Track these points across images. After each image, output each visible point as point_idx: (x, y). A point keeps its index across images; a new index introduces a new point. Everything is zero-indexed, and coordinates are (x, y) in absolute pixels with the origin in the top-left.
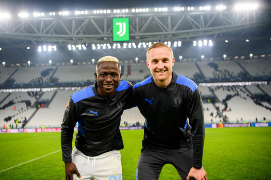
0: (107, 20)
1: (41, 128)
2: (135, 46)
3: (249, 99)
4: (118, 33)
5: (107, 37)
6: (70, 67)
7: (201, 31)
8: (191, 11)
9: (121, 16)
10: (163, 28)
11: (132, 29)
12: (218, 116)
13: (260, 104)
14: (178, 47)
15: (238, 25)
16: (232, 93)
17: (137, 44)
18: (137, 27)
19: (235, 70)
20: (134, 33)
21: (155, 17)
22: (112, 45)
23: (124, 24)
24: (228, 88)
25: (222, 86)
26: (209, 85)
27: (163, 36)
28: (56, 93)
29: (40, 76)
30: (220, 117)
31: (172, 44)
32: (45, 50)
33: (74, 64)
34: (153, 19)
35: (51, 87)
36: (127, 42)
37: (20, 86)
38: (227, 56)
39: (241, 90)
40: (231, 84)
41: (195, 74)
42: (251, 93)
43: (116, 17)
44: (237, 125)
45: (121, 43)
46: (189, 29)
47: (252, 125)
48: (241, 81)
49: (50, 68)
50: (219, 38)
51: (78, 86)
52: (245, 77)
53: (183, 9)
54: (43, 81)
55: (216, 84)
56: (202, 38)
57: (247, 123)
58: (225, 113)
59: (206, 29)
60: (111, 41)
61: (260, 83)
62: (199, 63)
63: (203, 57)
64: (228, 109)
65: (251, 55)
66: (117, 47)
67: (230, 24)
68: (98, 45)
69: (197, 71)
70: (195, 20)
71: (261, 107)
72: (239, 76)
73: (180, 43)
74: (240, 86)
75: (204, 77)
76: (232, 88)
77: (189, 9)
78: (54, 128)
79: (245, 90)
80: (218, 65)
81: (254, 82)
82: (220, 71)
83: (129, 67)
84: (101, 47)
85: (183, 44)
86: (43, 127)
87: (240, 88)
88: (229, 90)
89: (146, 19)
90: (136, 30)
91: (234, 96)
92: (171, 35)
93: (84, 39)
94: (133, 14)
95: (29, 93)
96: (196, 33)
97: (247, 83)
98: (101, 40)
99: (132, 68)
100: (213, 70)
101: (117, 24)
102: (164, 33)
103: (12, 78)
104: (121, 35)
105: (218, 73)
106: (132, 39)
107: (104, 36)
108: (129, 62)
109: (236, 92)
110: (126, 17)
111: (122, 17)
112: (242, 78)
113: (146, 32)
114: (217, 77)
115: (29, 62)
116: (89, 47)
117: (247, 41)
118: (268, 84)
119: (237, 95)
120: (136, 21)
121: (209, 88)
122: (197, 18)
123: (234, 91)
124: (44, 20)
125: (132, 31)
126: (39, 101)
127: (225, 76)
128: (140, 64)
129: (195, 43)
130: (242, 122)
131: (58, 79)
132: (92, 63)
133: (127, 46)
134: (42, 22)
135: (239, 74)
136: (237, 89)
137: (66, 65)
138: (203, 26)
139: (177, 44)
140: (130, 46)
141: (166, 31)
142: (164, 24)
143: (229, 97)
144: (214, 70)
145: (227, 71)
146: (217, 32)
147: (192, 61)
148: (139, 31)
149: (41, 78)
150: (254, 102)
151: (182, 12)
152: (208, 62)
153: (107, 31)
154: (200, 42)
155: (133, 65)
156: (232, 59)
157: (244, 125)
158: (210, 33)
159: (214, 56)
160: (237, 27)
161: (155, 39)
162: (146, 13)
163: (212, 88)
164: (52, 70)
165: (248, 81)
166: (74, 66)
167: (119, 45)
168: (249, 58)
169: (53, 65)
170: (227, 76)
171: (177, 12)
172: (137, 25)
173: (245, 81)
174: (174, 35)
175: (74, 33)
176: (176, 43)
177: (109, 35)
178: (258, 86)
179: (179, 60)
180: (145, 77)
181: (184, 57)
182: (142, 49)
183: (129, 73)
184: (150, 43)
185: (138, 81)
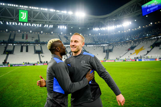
0: (16, 10)
2: (30, 25)
4: (22, 18)
5: (16, 19)
7: (62, 22)
8: (58, 12)
9: (24, 9)
10: (45, 18)
11: (29, 16)
14: (51, 28)
15: (77, 21)
17: (31, 24)
18: (32, 16)
20: (30, 18)
21: (41, 13)
22: (18, 23)
23: (25, 13)
27: (45, 22)
31: (49, 26)
34: (40, 13)
36: (26, 23)
38: (72, 34)
43: (21, 9)
45: (23, 23)
46: (57, 20)
50: (69, 26)
53: (54, 11)
56: (62, 25)
59: (64, 21)
60: (17, 21)
62: (60, 36)
63: (62, 33)
66: (20, 24)
67: (74, 21)
68: (10, 22)
70: (59, 16)
73: (52, 26)
77: (57, 11)
80: (68, 37)
84: (12, 24)
85: (54, 27)
89: (37, 12)
90: (31, 17)
92: (48, 22)
93: (2, 18)
94: (30, 9)
96: (60, 22)
98: (12, 20)
99: (28, 36)
100: (66, 39)
101: (21, 13)
102: (45, 20)
104: (23, 19)
105: (68, 41)
106: (29, 21)
107: (13, 18)
110: (26, 10)
111: (24, 10)
113: (36, 19)
116: (5, 23)
118: (86, 46)
120: (31, 13)
122: (60, 16)
125: (29, 17)
128: (32, 34)
129: (59, 27)
132: (6, 31)
133: (26, 25)
140: (28, 25)
141: (46, 20)
142: (45, 16)
146: (68, 23)
147: (57, 34)
148: (33, 18)
151: (54, 12)
152: (64, 36)
153: (16, 16)
154: (61, 26)
155: (29, 35)
158: (65, 23)
159: (67, 33)
160: (76, 22)
161: (41, 23)
162: (36, 10)
167: (22, 23)
171: (52, 12)
172: (32, 15)
174: (50, 22)
176: (50, 26)
177: (16, 18)
179: (51, 34)
180: (35, 40)
181: (53, 33)
182: (34, 27)
183: (27, 38)
184: (38, 25)
185: (31, 42)
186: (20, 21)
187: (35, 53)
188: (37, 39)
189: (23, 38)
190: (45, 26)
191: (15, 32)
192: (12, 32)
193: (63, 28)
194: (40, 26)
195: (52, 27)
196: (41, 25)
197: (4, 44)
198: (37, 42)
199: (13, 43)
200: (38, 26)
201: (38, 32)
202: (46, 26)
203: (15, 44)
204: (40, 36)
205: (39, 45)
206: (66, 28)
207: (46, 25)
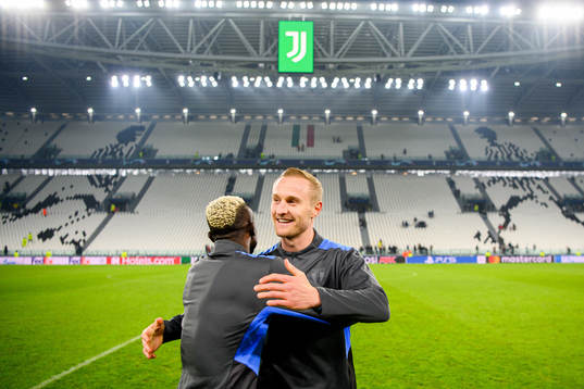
0: (266, 23)
1: (120, 256)
2: (324, 85)
3: (553, 206)
4: (289, 55)
5: (265, 63)
6: (181, 123)
7: (467, 60)
8: (447, 15)
9: (297, 15)
10: (387, 47)
11: (320, 47)
12: (490, 240)
13: (573, 218)
14: (415, 91)
15: (545, 50)
16: (520, 193)
17: (329, 81)
18: (332, 43)
19: (531, 146)
20: (324, 56)
21: (370, 23)
22: (274, 80)
23: (304, 35)
24: (514, 182)
25: (501, 178)
26: (476, 174)
27: (386, 66)
28: (151, 180)
29: (115, 142)
30: (494, 241)
31: (405, 83)
32: (126, 84)
33: (191, 118)
34: (366, 25)
35: (139, 166)
36: (309, 75)
37: (71, 162)
38: (516, 117)
39: (539, 187)
40: (519, 174)
41: (448, 149)
42: (557, 195)
43: (286, 19)
44: (526, 259)
45: (296, 76)
46: (441, 54)
47: (555, 258)
48: (540, 169)
49: (139, 124)
50: (501, 77)
51: (199, 168)
52: (548, 160)
53: (431, 8)
54: (121, 154)
55: (489, 174)
56: (467, 73)
57: (547, 256)
58: (503, 234)
59: (476, 56)
60: (272, 69)
61: (576, 174)
62: (458, 127)
63: (466, 114)
64: (510, 225)
65: (564, 115)
66: (285, 84)
67: (528, 48)
68: (245, 79)
69: (454, 144)
70: (454, 34)
71: (574, 222)
72: (537, 159)
73: (421, 82)
74: (537, 178)
75: (468, 158)
76: (521, 183)
77: (444, 9)
78: (148, 257)
79: (545, 188)
80: (496, 131)
81: (564, 172)
82: (499, 146)
83: (311, 129)
84: (252, 83)
85: (427, 85)
86: (124, 254)
87: (538, 182)
88: (515, 186)
89: (351, 25)
90: (328, 51)
91: (525, 198)
92: (402, 65)
93: (215, 65)
94: (322, 12)
95: (90, 178)
96: (456, 62)
97: (551, 174)
98: (252, 68)
99: (316, 133)
100: (485, 143)
101: (288, 34)
102: (389, 59)
103: (53, 143)
104: (296, 60)
105: (495, 149)
106: (320, 68)
107: (257, 59)
108: (310, 117)
109: (528, 191)
110: (307, 20)
111: (300, 19)
112: (543, 164)
113: (348, 55)
114: (493, 158)
115: (90, 111)
116: (225, 81)
117: (559, 85)
119: (531, 196)
120: (328, 30)
121: (476, 180)
122: (458, 30)
123: (525, 190)
124: (123, 17)
125: (320, 50)
126: (114, 197)
127: (509, 156)
128: (332, 124)
129: (452, 83)
130: (536, 252)
131: (156, 151)
132: (230, 117)
133: (308, 84)
134: (120, 21)
135: (538, 153)
136: (531, 185)
137: (173, 118)
138: (472, 48)
139: (416, 84)
140: (314, 84)
141: (393, 55)
142: (389, 38)
143: (514, 202)
144: (488, 144)
145: (513, 147)
146: (498, 64)
147: (444, 121)
148: (335, 52)
149: (116, 146)
150: (563, 212)
151: (428, 15)
152: (477, 126)
153: (266, 49)
154: (463, 82)
155: (319, 126)
156: (525, 122)
157: (540, 260)
158: (484, 65)
159: (491, 114)
160: (542, 55)
161: (367, 71)
162: (350, 12)
163: (481, 181)
164: (142, 128)
165: (555, 170)
166: (191, 123)
167: (289, 79)
168: (559, 122)
169: (143, 118)
170: (513, 157)
171: (419, 15)
172: (332, 39)
173: (547, 170)
174: (409, 65)
175: (191, 49)
176: (412, 81)
177: (267, 59)
178: (572, 180)
179: (416, 120)
180: (344, 152)
181: (427, 113)
182: (340, 92)
183: (311, 143)
184: (358, 80)
185: (330, 161)
186: (281, 69)
187: (343, 211)
188: (355, 144)
189: (295, 143)
190: (388, 86)
191: (265, 117)
192: (253, 117)
193: (473, 88)
194: (368, 84)
195: (420, 87)
196: (369, 80)
197: (224, 169)
198: (353, 160)
199: (256, 167)
200: (357, 85)
201: (355, 113)
202: (394, 84)
203: (263, 168)
204: (365, 133)
205: (362, 171)
206: (485, 86)
207: (391, 81)
